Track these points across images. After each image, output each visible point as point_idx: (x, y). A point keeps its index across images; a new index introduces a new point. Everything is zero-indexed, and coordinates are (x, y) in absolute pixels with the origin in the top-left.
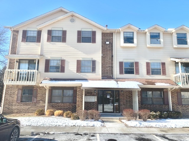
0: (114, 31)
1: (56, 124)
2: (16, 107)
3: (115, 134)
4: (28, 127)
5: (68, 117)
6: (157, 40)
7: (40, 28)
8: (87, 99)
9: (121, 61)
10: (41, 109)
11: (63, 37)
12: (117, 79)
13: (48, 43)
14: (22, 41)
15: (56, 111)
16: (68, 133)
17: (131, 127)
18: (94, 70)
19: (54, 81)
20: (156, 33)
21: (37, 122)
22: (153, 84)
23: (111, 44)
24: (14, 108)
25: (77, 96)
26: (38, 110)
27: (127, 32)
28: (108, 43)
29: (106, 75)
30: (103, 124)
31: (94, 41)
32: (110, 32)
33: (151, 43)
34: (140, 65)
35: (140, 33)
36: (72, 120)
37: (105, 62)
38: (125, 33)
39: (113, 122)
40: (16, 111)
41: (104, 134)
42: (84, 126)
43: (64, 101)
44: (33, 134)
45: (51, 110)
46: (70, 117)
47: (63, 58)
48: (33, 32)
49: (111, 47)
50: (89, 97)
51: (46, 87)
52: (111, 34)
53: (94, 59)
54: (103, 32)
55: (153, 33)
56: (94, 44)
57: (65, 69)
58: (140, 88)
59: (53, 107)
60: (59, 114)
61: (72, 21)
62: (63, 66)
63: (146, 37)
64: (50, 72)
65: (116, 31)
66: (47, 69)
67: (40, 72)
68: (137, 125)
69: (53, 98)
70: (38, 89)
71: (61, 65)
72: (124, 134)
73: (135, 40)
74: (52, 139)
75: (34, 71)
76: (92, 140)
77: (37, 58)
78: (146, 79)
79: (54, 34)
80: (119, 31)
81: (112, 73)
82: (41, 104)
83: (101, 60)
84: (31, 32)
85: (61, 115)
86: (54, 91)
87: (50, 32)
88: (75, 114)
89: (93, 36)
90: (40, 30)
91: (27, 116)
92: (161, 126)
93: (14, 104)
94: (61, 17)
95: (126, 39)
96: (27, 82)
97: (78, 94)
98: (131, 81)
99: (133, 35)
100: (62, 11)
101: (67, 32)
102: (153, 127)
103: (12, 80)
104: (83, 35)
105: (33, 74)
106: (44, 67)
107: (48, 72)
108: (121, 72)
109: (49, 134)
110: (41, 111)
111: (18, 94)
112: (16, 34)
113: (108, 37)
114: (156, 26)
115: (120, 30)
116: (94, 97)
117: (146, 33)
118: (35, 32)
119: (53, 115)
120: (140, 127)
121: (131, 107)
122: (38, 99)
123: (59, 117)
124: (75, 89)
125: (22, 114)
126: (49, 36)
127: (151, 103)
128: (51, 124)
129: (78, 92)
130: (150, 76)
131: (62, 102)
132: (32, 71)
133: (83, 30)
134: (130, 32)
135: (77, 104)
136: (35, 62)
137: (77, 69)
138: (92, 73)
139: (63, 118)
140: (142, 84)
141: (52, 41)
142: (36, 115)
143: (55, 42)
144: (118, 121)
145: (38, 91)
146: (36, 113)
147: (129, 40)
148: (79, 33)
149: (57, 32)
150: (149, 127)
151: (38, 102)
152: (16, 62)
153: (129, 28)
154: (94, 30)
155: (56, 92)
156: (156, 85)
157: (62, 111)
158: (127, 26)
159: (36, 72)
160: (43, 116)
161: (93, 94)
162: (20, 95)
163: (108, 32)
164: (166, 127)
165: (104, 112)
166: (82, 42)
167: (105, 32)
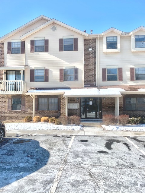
0: (96, 37)
1: (39, 128)
2: (8, 115)
3: (89, 136)
4: (16, 130)
5: (53, 123)
6: (143, 44)
7: (23, 39)
8: (70, 106)
9: (104, 67)
10: (29, 116)
11: (45, 47)
12: (100, 86)
13: (32, 53)
14: (8, 53)
15: (42, 117)
16: (48, 135)
17: (108, 130)
18: (76, 78)
19: (39, 90)
20: (142, 36)
21: (24, 126)
22: (136, 89)
23: (94, 51)
24: (6, 115)
25: (61, 104)
26: (26, 117)
27: (110, 37)
28: (90, 49)
29: (89, 82)
30: (82, 128)
31: (76, 49)
32: (93, 38)
33: (136, 48)
34: (123, 70)
35: (125, 37)
36: (55, 125)
37: (87, 69)
38: (108, 38)
39: (93, 127)
40: (8, 118)
41: (79, 136)
42: (64, 130)
43: (50, 108)
44: (18, 135)
45: (38, 117)
46: (54, 123)
47: (47, 68)
48: (17, 44)
49: (94, 53)
50: (72, 104)
51: (32, 96)
52: (94, 40)
53: (76, 67)
54: (85, 39)
55: (138, 36)
56: (76, 51)
57: (49, 78)
58: (122, 94)
59: (40, 114)
60: (45, 120)
61: (54, 29)
62: (47, 75)
63: (131, 40)
64: (35, 82)
65: (99, 37)
66: (32, 79)
67: (26, 82)
68: (114, 129)
69: (40, 106)
70: (26, 98)
71: (45, 75)
72: (98, 136)
73: (119, 45)
74: (33, 139)
75: (20, 81)
76: (66, 140)
77: (22, 68)
78: (130, 85)
79: (37, 44)
80: (101, 36)
81: (95, 81)
82: (29, 111)
83: (83, 67)
84: (16, 43)
85: (46, 121)
86: (40, 99)
87: (32, 42)
88: (58, 120)
89: (74, 43)
90: (24, 41)
91: (17, 122)
92: (137, 130)
93: (6, 112)
94: (43, 26)
95: (109, 44)
96: (15, 91)
97: (61, 102)
98: (113, 88)
99: (117, 39)
100: (43, 19)
101: (49, 41)
102: (129, 131)
103: (2, 91)
104: (65, 43)
105: (20, 84)
106: (30, 77)
107: (34, 82)
108: (104, 79)
109: (31, 136)
110: (29, 117)
111: (8, 103)
112: (2, 46)
113: (90, 43)
114: (142, 28)
115: (103, 35)
116: (76, 104)
117: (131, 36)
118: (18, 43)
119: (40, 121)
120: (116, 131)
121: (113, 113)
122: (26, 107)
123: (45, 123)
124: (59, 97)
125: (13, 121)
126: (32, 46)
127: (135, 110)
128: (36, 128)
129: (61, 100)
130: (134, 82)
131: (48, 110)
132: (18, 81)
133: (64, 38)
134: (113, 37)
135: (61, 111)
136: (20, 73)
137: (60, 78)
138: (75, 81)
139: (48, 123)
140: (124, 90)
141: (35, 52)
142: (25, 121)
143: (38, 52)
144: (99, 126)
145: (26, 100)
146: (25, 119)
147: (112, 45)
148: (61, 41)
149: (40, 42)
150: (125, 131)
151: (26, 110)
152: (4, 74)
153: (112, 32)
154: (76, 37)
155: (43, 101)
156: (139, 90)
157: (48, 117)
158: (110, 30)
159: (22, 82)
160: (30, 122)
161: (76, 101)
162: (10, 104)
163: (91, 37)
164: (142, 131)
165: (86, 118)
166: (64, 51)
167: (88, 38)
